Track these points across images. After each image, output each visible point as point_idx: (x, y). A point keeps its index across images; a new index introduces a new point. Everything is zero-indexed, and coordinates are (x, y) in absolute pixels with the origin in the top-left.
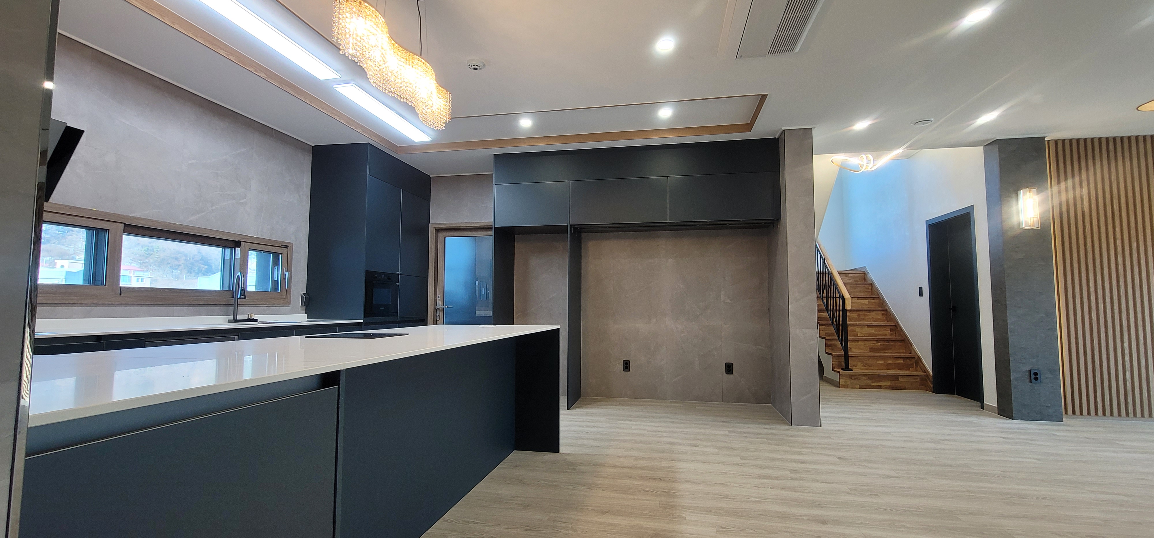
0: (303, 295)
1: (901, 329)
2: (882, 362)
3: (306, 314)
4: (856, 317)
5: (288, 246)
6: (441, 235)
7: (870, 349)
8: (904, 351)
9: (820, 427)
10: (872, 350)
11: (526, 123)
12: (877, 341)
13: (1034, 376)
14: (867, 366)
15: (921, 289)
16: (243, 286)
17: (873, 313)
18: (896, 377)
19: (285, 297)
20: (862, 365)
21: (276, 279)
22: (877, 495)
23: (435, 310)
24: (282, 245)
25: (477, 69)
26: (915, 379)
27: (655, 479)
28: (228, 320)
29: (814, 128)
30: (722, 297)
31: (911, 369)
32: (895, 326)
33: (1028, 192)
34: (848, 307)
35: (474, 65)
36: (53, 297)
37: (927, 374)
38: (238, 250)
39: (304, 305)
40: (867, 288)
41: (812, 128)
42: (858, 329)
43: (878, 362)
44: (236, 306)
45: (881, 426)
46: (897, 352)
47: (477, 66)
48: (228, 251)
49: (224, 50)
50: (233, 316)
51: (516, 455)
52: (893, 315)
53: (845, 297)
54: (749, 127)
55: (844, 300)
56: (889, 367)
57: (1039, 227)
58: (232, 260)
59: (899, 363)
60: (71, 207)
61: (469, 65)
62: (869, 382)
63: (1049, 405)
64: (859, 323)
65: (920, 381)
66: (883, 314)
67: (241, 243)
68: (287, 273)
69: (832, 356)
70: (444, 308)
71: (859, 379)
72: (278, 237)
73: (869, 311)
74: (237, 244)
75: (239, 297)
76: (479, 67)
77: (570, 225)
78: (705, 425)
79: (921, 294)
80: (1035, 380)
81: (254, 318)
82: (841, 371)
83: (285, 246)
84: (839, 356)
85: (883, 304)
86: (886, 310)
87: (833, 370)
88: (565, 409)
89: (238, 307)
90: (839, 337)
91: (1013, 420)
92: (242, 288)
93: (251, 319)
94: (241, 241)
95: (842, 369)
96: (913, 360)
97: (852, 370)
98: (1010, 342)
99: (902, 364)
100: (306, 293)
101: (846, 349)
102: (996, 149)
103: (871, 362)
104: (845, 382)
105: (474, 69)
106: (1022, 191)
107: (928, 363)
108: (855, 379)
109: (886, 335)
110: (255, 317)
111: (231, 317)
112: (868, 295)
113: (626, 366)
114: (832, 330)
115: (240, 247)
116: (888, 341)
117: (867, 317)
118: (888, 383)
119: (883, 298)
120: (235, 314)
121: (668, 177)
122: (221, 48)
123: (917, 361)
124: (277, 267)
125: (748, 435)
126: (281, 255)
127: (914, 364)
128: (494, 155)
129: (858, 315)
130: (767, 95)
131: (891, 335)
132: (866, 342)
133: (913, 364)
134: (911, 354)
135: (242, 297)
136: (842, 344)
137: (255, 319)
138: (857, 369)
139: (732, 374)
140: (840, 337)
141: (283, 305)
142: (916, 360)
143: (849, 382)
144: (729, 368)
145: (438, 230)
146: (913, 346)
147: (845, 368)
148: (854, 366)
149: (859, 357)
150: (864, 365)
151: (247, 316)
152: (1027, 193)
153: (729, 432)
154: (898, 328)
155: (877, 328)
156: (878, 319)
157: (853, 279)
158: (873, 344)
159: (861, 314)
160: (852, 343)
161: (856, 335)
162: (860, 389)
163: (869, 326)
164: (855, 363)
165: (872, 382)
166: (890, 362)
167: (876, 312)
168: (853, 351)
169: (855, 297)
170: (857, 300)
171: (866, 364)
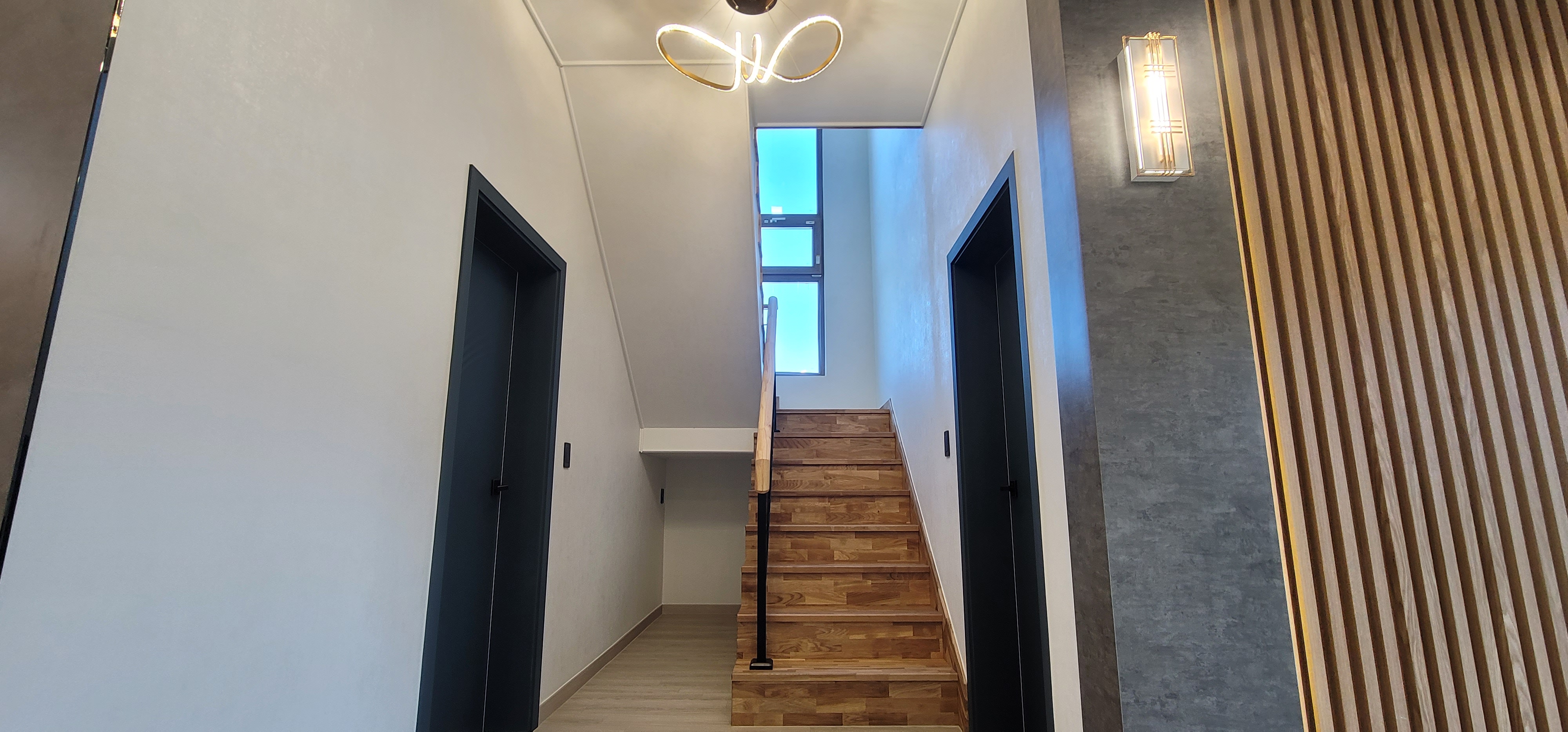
1: (926, 542)
2: (862, 637)
4: (843, 510)
7: (848, 595)
8: (920, 602)
10: (855, 599)
12: (866, 574)
14: (823, 648)
15: (947, 437)
17: (881, 503)
20: (811, 648)
26: (929, 691)
31: (932, 653)
32: (914, 532)
37: (957, 677)
40: (886, 445)
42: (834, 542)
43: (852, 637)
46: (910, 602)
52: (918, 507)
56: (878, 650)
57: (1189, 171)
59: (901, 640)
62: (810, 704)
65: (938, 696)
66: (901, 505)
71: (785, 696)
73: (872, 497)
79: (947, 451)
85: (906, 480)
86: (907, 496)
96: (939, 630)
97: (770, 668)
99: (912, 640)
103: (835, 636)
104: (747, 706)
107: (960, 643)
108: (774, 695)
109: (897, 557)
112: (878, 459)
116: (891, 574)
118: (858, 706)
119: (908, 466)
123: (943, 635)
127: (941, 640)
129: (849, 508)
131: (910, 555)
132: (840, 580)
133: (940, 643)
134: (936, 609)
142: (943, 629)
143: (758, 705)
146: (940, 589)
147: (756, 661)
148: (782, 651)
149: (805, 625)
150: (816, 646)
152: (1144, 54)
154: (921, 541)
155: (878, 540)
156: (892, 515)
157: (867, 426)
158: (855, 582)
159: (854, 504)
160: (805, 582)
161: (830, 558)
162: (783, 725)
163: (859, 534)
164: (794, 642)
165: (818, 704)
166: (881, 635)
167: (887, 500)
168: (807, 603)
169: (852, 465)
170: (855, 472)
171: (822, 645)
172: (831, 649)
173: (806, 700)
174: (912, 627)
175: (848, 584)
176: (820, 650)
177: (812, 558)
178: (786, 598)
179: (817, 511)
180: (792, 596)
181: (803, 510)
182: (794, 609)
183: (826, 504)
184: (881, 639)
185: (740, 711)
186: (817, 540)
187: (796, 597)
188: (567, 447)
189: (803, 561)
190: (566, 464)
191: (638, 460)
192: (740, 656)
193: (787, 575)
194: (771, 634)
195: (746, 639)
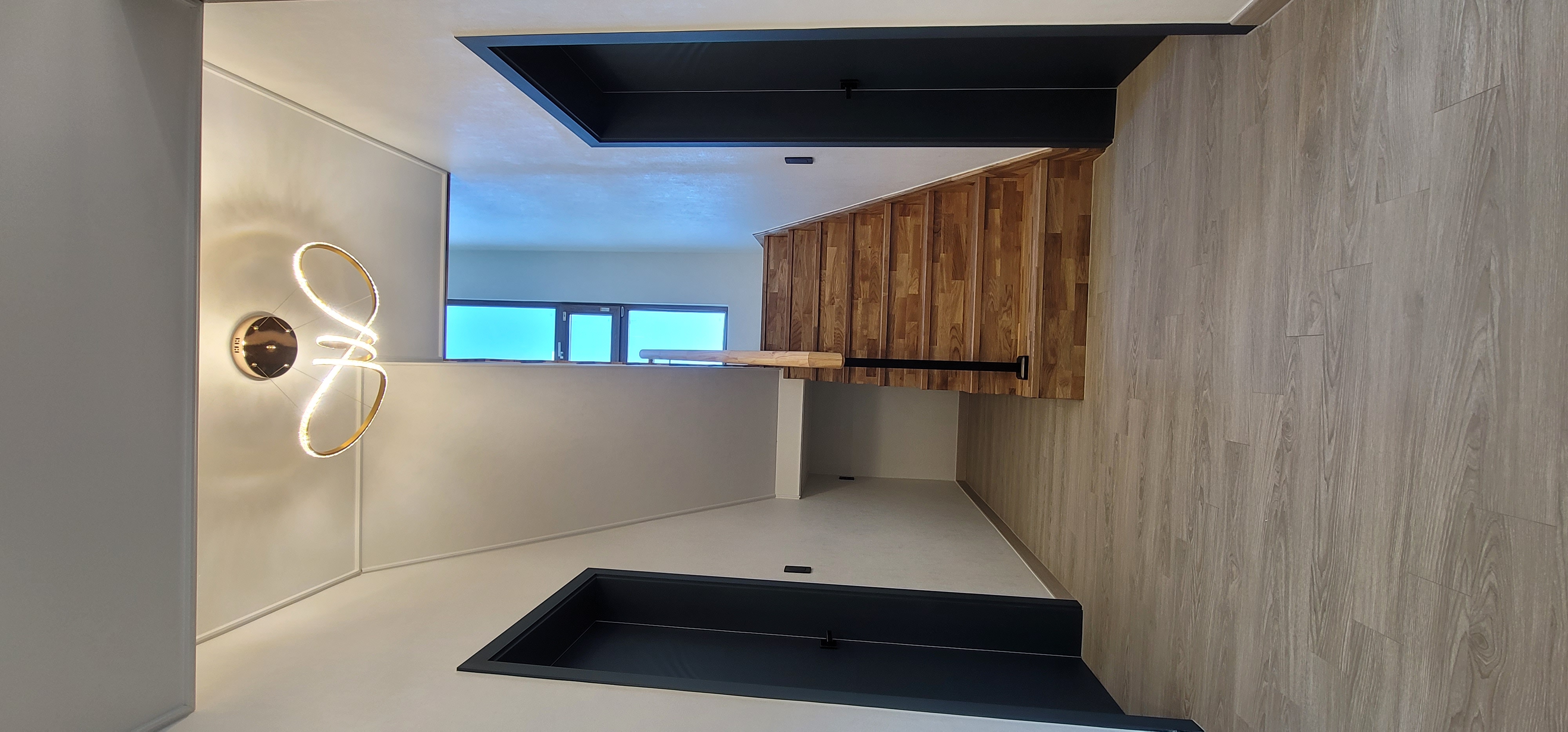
1: (903, 195)
2: (998, 263)
7: (955, 278)
8: (967, 201)
10: (959, 271)
12: (934, 259)
14: (1008, 304)
15: (791, 159)
17: (861, 244)
18: (1051, 243)
20: (1005, 314)
26: (1057, 191)
31: (1018, 190)
32: (893, 206)
37: (1043, 160)
42: (900, 293)
43: (998, 274)
52: (866, 205)
56: (1012, 247)
59: (1001, 220)
62: (1065, 317)
65: (1064, 180)
66: (864, 223)
71: (1056, 342)
73: (854, 253)
79: (806, 159)
86: (854, 218)
95: (1022, 380)
96: (994, 182)
97: (1027, 358)
99: (1006, 210)
103: (997, 291)
104: (1064, 383)
107: (1011, 155)
108: (1054, 354)
109: (917, 227)
112: (817, 247)
116: (935, 232)
117: (870, 262)
118: (1070, 266)
119: (824, 215)
123: (999, 175)
127: (1005, 180)
129: (864, 278)
131: (916, 214)
132: (938, 286)
133: (1005, 183)
134: (973, 187)
138: (1024, 340)
142: (996, 178)
143: (1064, 372)
146: (953, 180)
147: (1019, 373)
149: (984, 322)
150: (1006, 311)
154: (901, 199)
155: (899, 247)
157: (781, 260)
158: (942, 271)
159: (860, 272)
160: (940, 324)
161: (916, 298)
162: (1085, 346)
163: (892, 267)
164: (1001, 335)
165: (1066, 308)
166: (997, 242)
167: (857, 238)
168: (961, 322)
169: (820, 275)
170: (828, 272)
171: (1005, 305)
172: (1010, 296)
173: (1061, 322)
174: (990, 211)
175: (943, 278)
176: (1010, 308)
177: (915, 318)
178: (955, 343)
179: (866, 313)
180: (953, 337)
181: (865, 327)
182: (967, 335)
183: (860, 302)
184: (1001, 243)
185: (1069, 391)
186: (897, 312)
187: (954, 333)
188: (789, 569)
189: (918, 327)
190: (807, 570)
191: (807, 501)
192: (1013, 391)
193: (932, 342)
194: (992, 357)
195: (995, 384)
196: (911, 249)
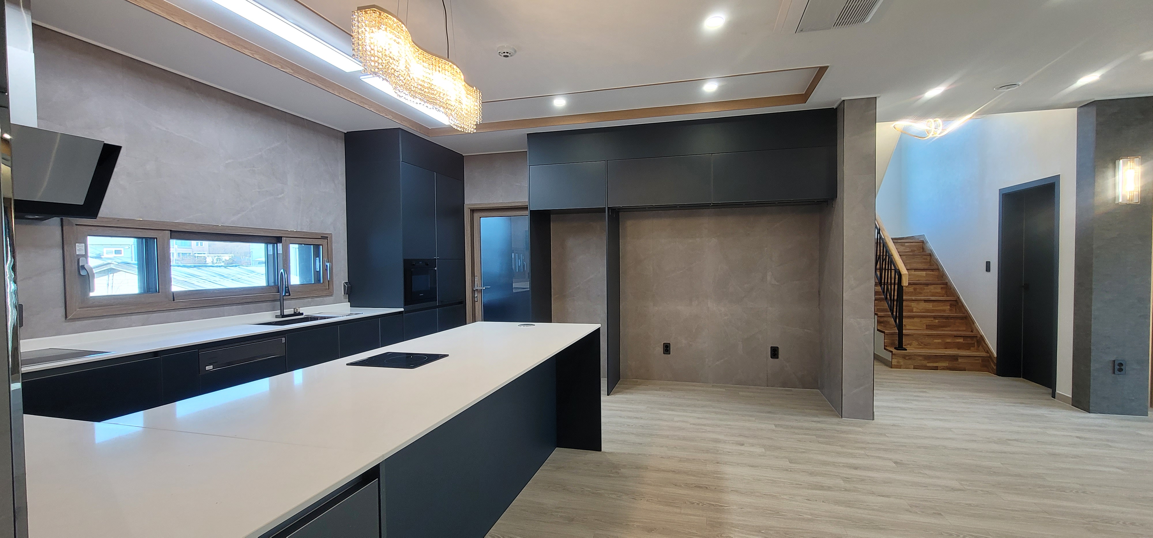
0: (345, 284)
1: (963, 305)
2: (940, 341)
3: (349, 302)
4: (912, 290)
5: (327, 237)
6: (476, 215)
7: (926, 326)
8: (964, 329)
9: (873, 420)
10: (929, 327)
11: (560, 103)
12: (935, 317)
13: (1119, 367)
14: (922, 345)
15: (988, 264)
16: (286, 284)
17: (932, 287)
18: (955, 358)
19: (328, 287)
20: (918, 343)
21: (318, 270)
22: (940, 514)
23: (473, 291)
24: (321, 237)
25: (507, 56)
26: (977, 360)
27: (701, 487)
28: (276, 316)
29: (879, 97)
30: (769, 278)
31: (972, 348)
32: (956, 301)
33: (1129, 162)
34: (905, 282)
35: (504, 53)
36: (111, 308)
37: (990, 355)
38: (280, 246)
39: (347, 294)
40: (924, 259)
41: (876, 97)
42: (913, 304)
43: (935, 341)
44: (281, 301)
45: (940, 420)
46: (956, 329)
47: (507, 53)
48: (270, 246)
49: (248, 49)
50: (280, 311)
51: (559, 454)
52: (954, 290)
53: (902, 273)
54: (804, 97)
55: (900, 276)
56: (947, 346)
57: (1138, 202)
58: (275, 255)
59: (959, 342)
60: (119, 220)
61: (500, 53)
62: (925, 362)
63: (1133, 398)
64: (915, 298)
65: (982, 362)
66: (942, 288)
67: (283, 238)
68: (328, 264)
69: (885, 334)
70: (481, 289)
71: (914, 360)
72: (318, 229)
73: (927, 285)
74: (278, 240)
75: (284, 295)
76: (510, 54)
77: (608, 207)
78: (751, 416)
79: (988, 269)
80: (1120, 371)
81: (299, 312)
82: (894, 351)
83: (324, 237)
84: (892, 334)
85: (943, 277)
86: (946, 284)
87: (885, 349)
88: (605, 395)
89: (284, 302)
90: (892, 314)
91: (1089, 413)
92: (286, 286)
93: (297, 313)
94: (282, 237)
95: (895, 348)
96: (975, 339)
97: (906, 350)
98: (1092, 330)
99: (962, 343)
100: (347, 281)
101: (900, 327)
102: (1093, 111)
103: (927, 340)
104: (898, 362)
105: (505, 56)
106: (1121, 161)
107: (992, 343)
108: (909, 359)
109: (944, 311)
110: (301, 310)
111: (278, 312)
112: (926, 267)
113: (667, 348)
114: (885, 305)
115: (281, 243)
116: (947, 318)
117: (924, 291)
118: (945, 364)
119: (943, 270)
120: (282, 310)
121: (712, 154)
122: (245, 47)
123: (979, 341)
124: (318, 258)
125: (796, 431)
126: (321, 246)
127: (976, 343)
128: (527, 134)
129: (915, 289)
130: (827, 67)
131: (950, 310)
132: (923, 319)
133: (974, 343)
134: (972, 331)
135: (287, 294)
136: (895, 321)
137: (301, 312)
138: (911, 349)
139: (778, 358)
140: (895, 314)
141: (326, 296)
142: (978, 339)
143: (902, 362)
144: (775, 353)
145: (473, 211)
146: (975, 324)
147: (899, 347)
148: (908, 344)
149: (914, 336)
150: (919, 344)
151: (293, 309)
152: (1127, 163)
153: (776, 426)
154: (959, 304)
155: (935, 304)
156: (937, 293)
157: (910, 248)
158: (930, 320)
159: (918, 287)
161: (912, 311)
162: (914, 369)
163: (926, 301)
164: (910, 341)
165: (928, 363)
166: (948, 340)
167: (938, 285)
168: (907, 328)
170: (913, 272)
171: (922, 343)
172: (926, 345)
173: (921, 361)
174: (961, 337)
175: (927, 321)
176: (921, 345)
184: (948, 342)
185: (895, 364)
194: (904, 339)
195: (888, 340)
196: (934, 308)
